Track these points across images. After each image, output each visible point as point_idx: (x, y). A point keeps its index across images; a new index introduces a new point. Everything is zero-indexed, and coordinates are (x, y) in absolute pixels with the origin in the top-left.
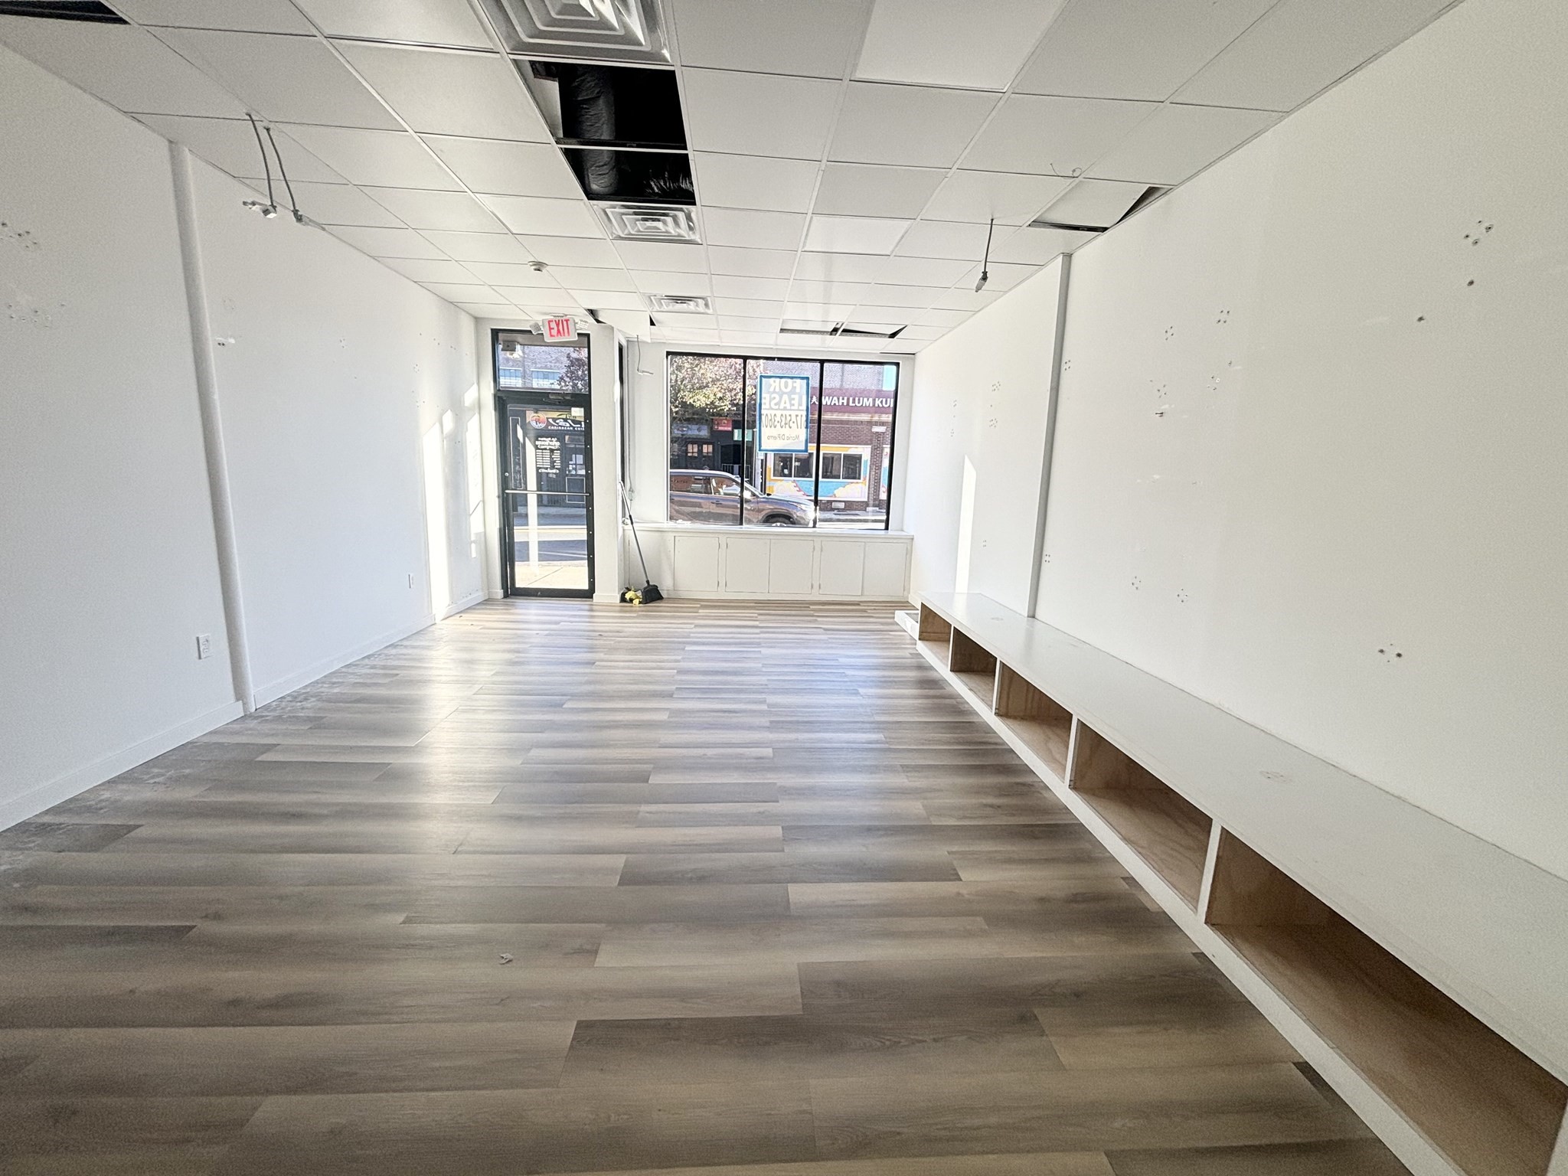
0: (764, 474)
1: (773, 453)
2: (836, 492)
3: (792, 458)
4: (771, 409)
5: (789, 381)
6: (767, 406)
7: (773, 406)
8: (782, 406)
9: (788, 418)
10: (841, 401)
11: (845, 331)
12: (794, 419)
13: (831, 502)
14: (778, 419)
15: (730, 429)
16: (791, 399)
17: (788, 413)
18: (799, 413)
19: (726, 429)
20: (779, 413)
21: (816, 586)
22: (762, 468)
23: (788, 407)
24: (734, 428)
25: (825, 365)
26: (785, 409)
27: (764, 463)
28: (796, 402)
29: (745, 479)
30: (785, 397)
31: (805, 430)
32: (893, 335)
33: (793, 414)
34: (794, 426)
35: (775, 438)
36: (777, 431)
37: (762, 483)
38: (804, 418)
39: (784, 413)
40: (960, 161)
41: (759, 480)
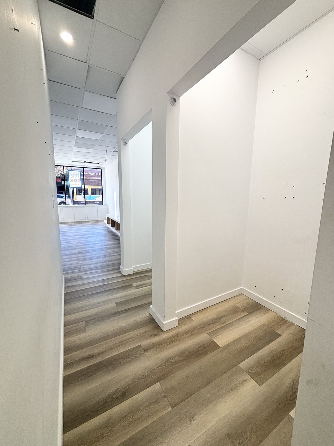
0: (73, 194)
1: (75, 188)
2: (96, 199)
3: (81, 190)
4: (71, 178)
5: (76, 172)
6: (70, 177)
7: (72, 177)
8: (74, 177)
9: (76, 180)
10: (95, 174)
11: (87, 162)
12: (77, 180)
13: (95, 201)
14: (73, 180)
15: (61, 181)
16: (76, 176)
17: (76, 179)
18: (79, 179)
19: (59, 181)
20: (73, 179)
21: (87, 218)
22: (72, 192)
23: (76, 177)
24: (62, 181)
25: (84, 168)
26: (75, 178)
27: (73, 191)
28: (78, 176)
29: (66, 196)
30: (75, 175)
31: (80, 183)
32: (98, 164)
33: (77, 179)
34: (78, 182)
35: (73, 184)
36: (73, 183)
37: (73, 197)
38: (80, 180)
39: (75, 179)
40: (110, 124)
41: (71, 196)
